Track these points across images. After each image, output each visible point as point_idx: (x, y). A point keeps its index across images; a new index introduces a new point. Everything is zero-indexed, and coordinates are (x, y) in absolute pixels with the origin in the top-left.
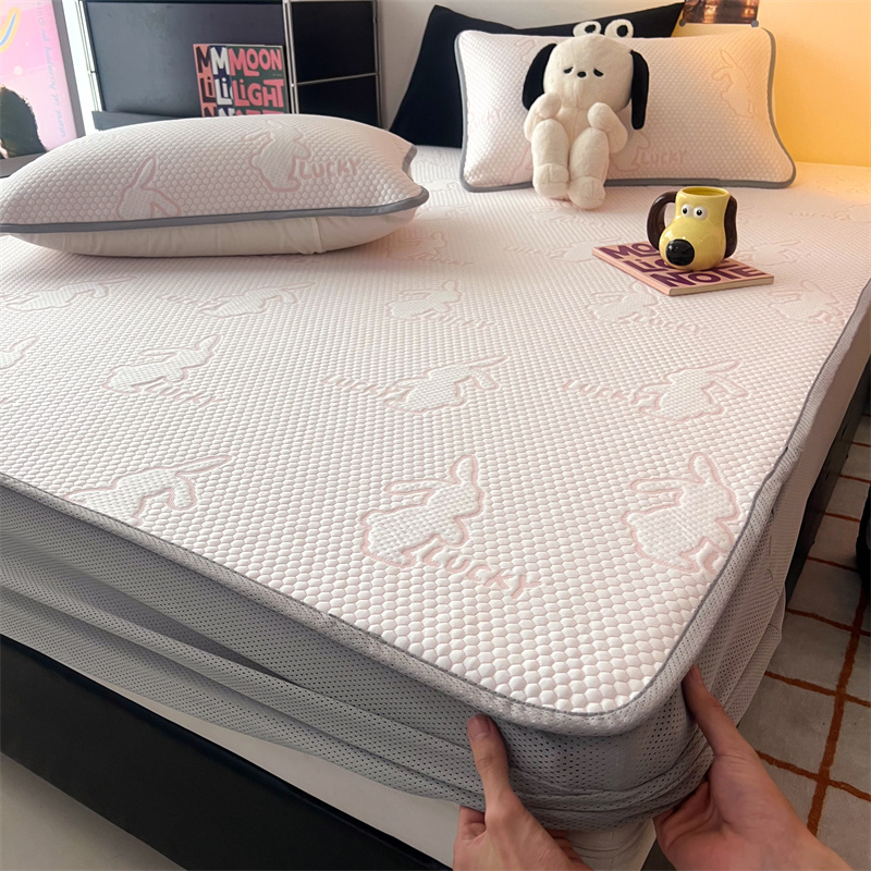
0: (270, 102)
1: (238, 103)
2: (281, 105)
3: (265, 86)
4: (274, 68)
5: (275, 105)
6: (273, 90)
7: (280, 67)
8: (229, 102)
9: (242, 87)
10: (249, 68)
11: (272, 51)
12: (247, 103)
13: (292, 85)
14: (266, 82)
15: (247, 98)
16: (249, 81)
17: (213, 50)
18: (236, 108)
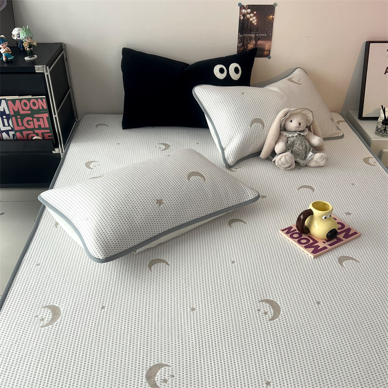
0: (39, 126)
1: (17, 128)
2: (47, 126)
3: (35, 118)
4: (41, 108)
5: (43, 126)
6: (41, 119)
7: (45, 107)
8: (9, 128)
9: (19, 120)
10: (23, 110)
11: (39, 100)
12: (23, 128)
13: (54, 116)
14: (35, 116)
15: (23, 125)
16: (23, 117)
18: (16, 132)
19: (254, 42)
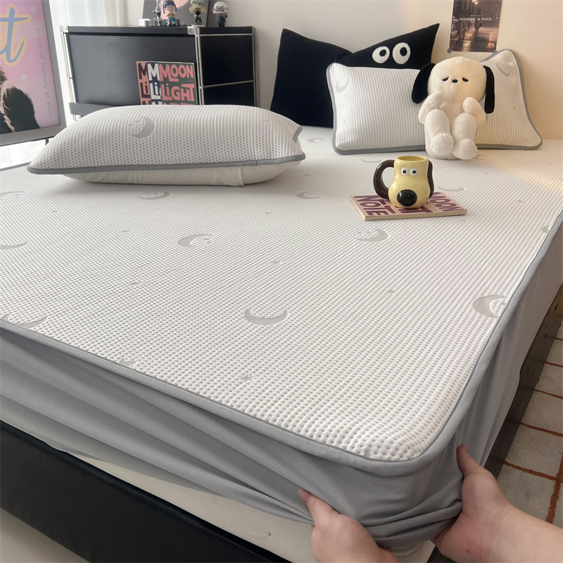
0: (186, 98)
1: (165, 98)
2: (193, 100)
3: (183, 88)
4: (188, 77)
5: (189, 100)
6: (187, 90)
7: (193, 76)
8: (159, 98)
9: (168, 88)
10: (172, 77)
11: (187, 66)
12: (170, 98)
13: (200, 88)
14: (183, 85)
15: (171, 95)
16: (172, 85)
17: (149, 66)
18: (163, 101)
19: (473, 29)
